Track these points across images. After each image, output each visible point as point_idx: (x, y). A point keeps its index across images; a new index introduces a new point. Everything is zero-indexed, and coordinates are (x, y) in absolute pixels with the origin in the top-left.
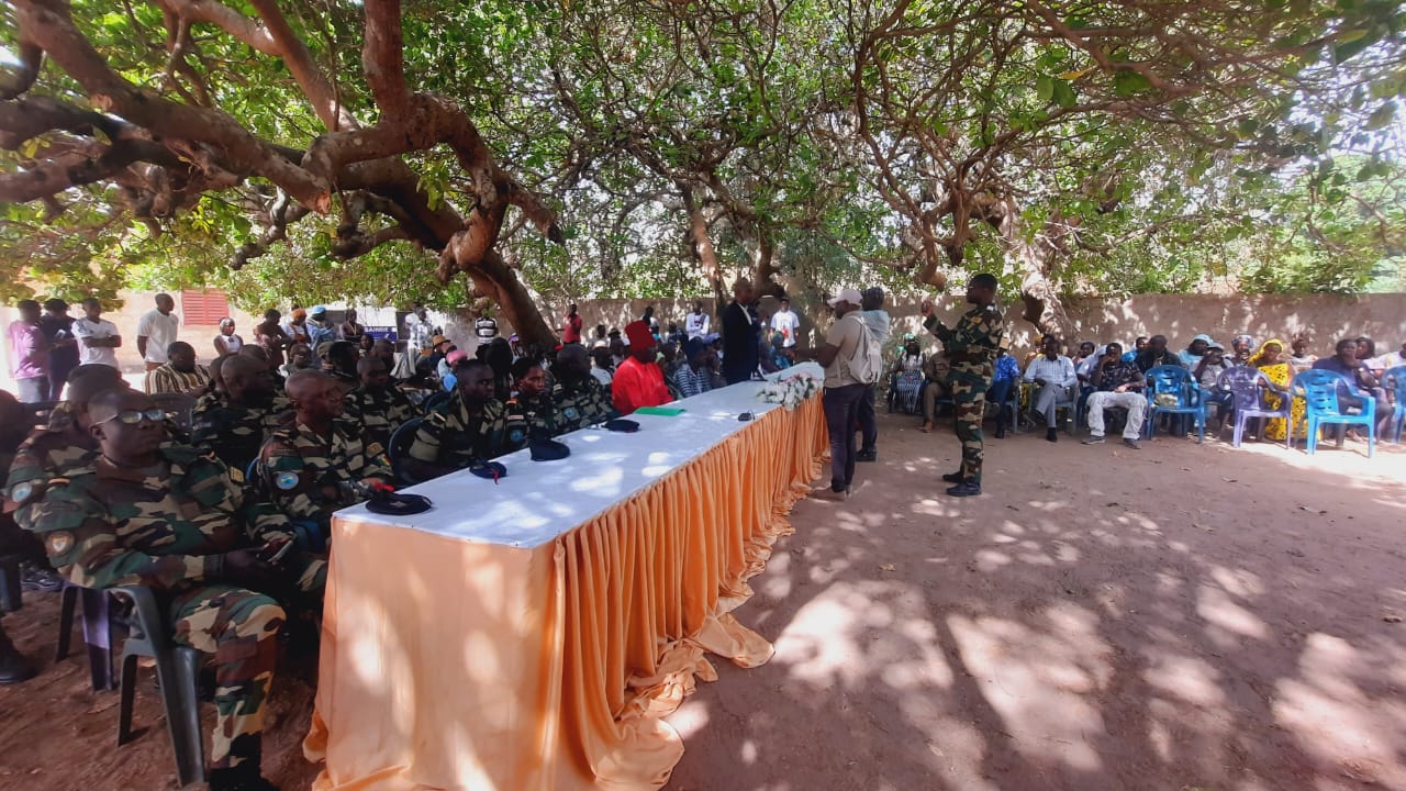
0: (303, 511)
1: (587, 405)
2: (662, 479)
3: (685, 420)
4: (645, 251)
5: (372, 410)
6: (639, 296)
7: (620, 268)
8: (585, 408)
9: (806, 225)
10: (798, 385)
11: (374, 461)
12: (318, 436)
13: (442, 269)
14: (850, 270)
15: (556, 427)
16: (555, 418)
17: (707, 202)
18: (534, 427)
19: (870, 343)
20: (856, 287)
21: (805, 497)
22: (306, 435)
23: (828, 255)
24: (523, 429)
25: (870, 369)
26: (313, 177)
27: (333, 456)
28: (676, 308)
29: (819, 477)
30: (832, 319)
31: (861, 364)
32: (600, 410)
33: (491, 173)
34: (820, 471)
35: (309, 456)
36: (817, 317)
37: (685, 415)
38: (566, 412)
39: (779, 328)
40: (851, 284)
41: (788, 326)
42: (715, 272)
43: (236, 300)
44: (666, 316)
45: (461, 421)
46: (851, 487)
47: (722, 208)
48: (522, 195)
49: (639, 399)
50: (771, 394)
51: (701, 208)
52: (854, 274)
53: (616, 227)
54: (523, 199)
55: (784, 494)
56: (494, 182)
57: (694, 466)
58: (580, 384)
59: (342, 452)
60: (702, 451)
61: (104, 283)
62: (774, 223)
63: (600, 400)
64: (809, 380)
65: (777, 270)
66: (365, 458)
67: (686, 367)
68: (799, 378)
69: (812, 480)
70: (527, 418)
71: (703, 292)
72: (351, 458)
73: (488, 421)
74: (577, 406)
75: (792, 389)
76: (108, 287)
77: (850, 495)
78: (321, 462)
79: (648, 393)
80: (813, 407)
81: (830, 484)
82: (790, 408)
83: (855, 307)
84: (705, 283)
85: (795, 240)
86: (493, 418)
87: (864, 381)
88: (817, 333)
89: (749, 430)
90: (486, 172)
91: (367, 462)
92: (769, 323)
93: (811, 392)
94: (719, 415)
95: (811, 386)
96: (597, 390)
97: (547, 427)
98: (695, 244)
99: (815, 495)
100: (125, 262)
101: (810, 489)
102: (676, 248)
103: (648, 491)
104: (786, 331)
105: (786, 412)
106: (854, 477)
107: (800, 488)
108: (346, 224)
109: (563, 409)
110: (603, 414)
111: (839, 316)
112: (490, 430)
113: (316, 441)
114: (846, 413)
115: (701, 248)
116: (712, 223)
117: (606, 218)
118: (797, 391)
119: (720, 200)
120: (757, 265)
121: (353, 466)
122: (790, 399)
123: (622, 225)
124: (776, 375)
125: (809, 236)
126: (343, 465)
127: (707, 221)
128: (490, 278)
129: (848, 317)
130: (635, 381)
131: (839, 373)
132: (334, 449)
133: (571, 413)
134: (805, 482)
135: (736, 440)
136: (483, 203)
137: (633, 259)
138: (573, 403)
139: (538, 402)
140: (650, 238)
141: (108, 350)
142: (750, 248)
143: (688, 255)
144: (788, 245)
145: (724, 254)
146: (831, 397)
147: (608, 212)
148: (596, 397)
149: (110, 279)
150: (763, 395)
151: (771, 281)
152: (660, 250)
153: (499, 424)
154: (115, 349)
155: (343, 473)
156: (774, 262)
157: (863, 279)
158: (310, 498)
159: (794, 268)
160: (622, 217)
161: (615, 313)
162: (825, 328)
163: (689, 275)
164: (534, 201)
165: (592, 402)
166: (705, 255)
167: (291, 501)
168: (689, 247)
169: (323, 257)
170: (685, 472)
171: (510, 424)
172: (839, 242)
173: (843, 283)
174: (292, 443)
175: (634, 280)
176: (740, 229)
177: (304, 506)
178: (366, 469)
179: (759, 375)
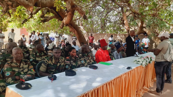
0: (9, 82)
1: (87, 60)
2: (98, 87)
3: (111, 67)
4: (111, 22)
5: (38, 57)
6: (110, 33)
7: (105, 26)
8: (87, 61)
9: (154, 15)
10: (147, 59)
11: (30, 70)
12: (18, 63)
13: (62, 25)
14: (166, 28)
15: (78, 65)
16: (78, 63)
17: (127, 10)
18: (72, 65)
19: (171, 49)
20: (168, 32)
21: (147, 92)
22: (15, 63)
23: (160, 24)
24: (69, 65)
25: (171, 57)
26: (29, 3)
27: (20, 69)
28: (118, 36)
29: (152, 86)
30: (160, 41)
31: (168, 56)
32: (90, 61)
33: (70, 2)
34: (153, 84)
35: (14, 68)
36: (155, 40)
37: (112, 65)
38: (82, 61)
39: (144, 42)
40: (167, 32)
41: (147, 42)
42: (128, 28)
43: (28, 30)
44: (115, 38)
45: (52, 62)
46: (163, 91)
47: (131, 12)
48: (78, 8)
49: (102, 59)
50: (138, 62)
51: (126, 12)
52: (168, 29)
53: (105, 17)
54: (78, 9)
55: (140, 90)
56: (71, 5)
57: (109, 83)
58: (86, 54)
59: (23, 68)
60: (113, 78)
61: (4, 26)
62: (144, 15)
63: (91, 59)
64: (151, 58)
65: (145, 28)
66: (28, 69)
67: (116, 52)
68: (148, 58)
69: (150, 87)
70: (70, 63)
71: (125, 33)
72: (24, 69)
73: (60, 63)
74: (85, 60)
75: (145, 60)
76: (5, 27)
77: (162, 94)
78: (17, 70)
79: (104, 58)
80: (152, 66)
81: (156, 90)
82: (144, 66)
83: (167, 38)
84: (126, 30)
85: (150, 20)
86: (61, 62)
87: (169, 61)
88: (155, 44)
89: (130, 72)
90: (69, 2)
91: (28, 70)
92: (141, 41)
93: (151, 62)
94: (121, 67)
95: (151, 60)
96: (91, 56)
97: (75, 65)
98: (123, 21)
99: (151, 92)
100: (8, 22)
101: (149, 90)
102: (119, 22)
103: (92, 91)
104: (146, 43)
105: (143, 67)
106: (164, 89)
107: (146, 89)
108: (42, 15)
109: (81, 61)
110: (91, 62)
111: (162, 41)
112: (60, 65)
113: (16, 64)
114: (162, 69)
115: (125, 22)
116: (128, 16)
117: (103, 15)
118: (147, 61)
119: (130, 10)
120: (139, 26)
121: (25, 71)
122: (144, 63)
123: (106, 16)
124: (141, 55)
125: (155, 19)
126: (23, 71)
127: (127, 15)
128: (72, 27)
129: (164, 41)
130: (101, 54)
131: (160, 57)
132: (21, 67)
133: (83, 62)
134: (148, 87)
135: (125, 75)
136: (67, 10)
137: (108, 24)
138: (83, 59)
139: (74, 58)
140: (113, 20)
141: (2, 39)
142: (138, 22)
143: (122, 24)
144: (148, 21)
145: (131, 23)
146: (157, 64)
147: (103, 13)
148: (90, 58)
149: (5, 25)
150: (136, 62)
151: (143, 30)
152: (115, 22)
153: (63, 64)
154: (4, 39)
155: (22, 73)
156: (144, 25)
157: (170, 30)
158: (12, 79)
159: (150, 27)
160: (107, 14)
161: (103, 37)
162: (158, 43)
163: (122, 28)
164: (80, 9)
165: (89, 59)
166: (126, 23)
167: (8, 79)
168: (122, 22)
169: (39, 22)
170: (106, 85)
171: (66, 64)
172: (163, 20)
173: (164, 31)
174: (11, 65)
175: (108, 29)
176: (136, 17)
177: (10, 81)
178: (28, 72)
179: (137, 55)
